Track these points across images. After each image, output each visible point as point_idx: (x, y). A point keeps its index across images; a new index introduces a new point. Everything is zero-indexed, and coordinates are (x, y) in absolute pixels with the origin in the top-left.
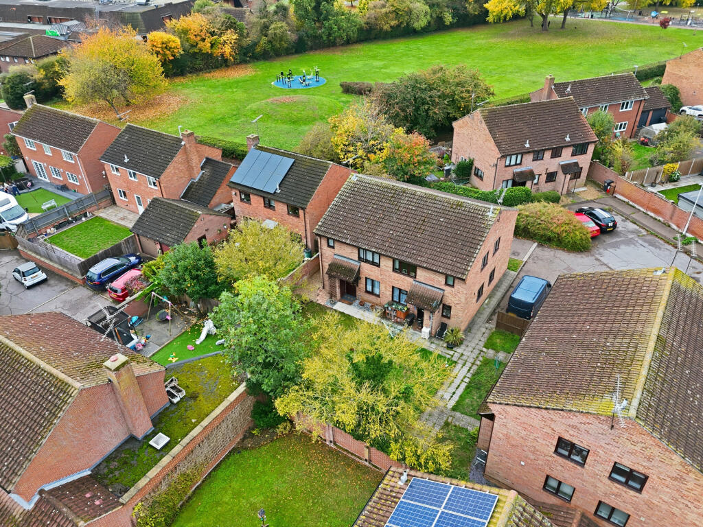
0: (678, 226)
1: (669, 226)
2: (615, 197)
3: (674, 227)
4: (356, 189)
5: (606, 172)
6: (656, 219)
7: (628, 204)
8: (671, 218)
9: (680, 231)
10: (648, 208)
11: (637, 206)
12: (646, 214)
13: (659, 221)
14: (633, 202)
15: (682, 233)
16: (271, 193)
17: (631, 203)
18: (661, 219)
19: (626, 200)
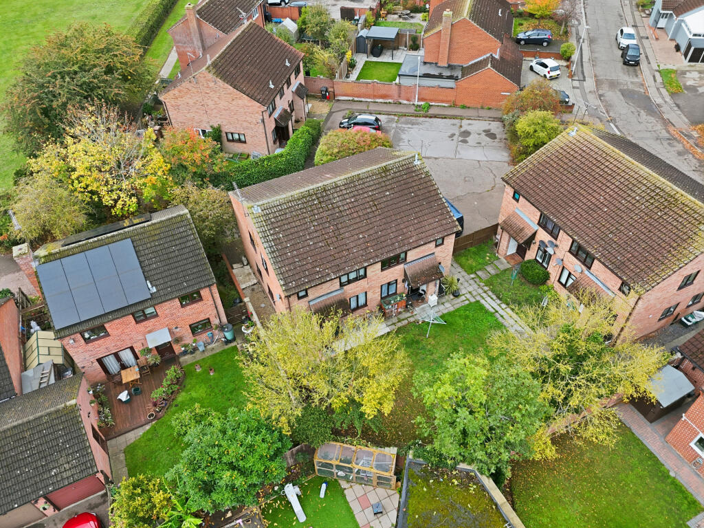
0: (408, 100)
1: (400, 103)
2: (338, 100)
3: (405, 102)
4: (273, 220)
5: (315, 82)
6: (386, 103)
7: (353, 101)
8: (400, 97)
9: (411, 103)
10: (375, 97)
11: (363, 99)
12: (375, 102)
13: (390, 103)
14: (358, 97)
15: (414, 104)
16: (146, 300)
17: (356, 99)
18: (390, 101)
19: (351, 98)
